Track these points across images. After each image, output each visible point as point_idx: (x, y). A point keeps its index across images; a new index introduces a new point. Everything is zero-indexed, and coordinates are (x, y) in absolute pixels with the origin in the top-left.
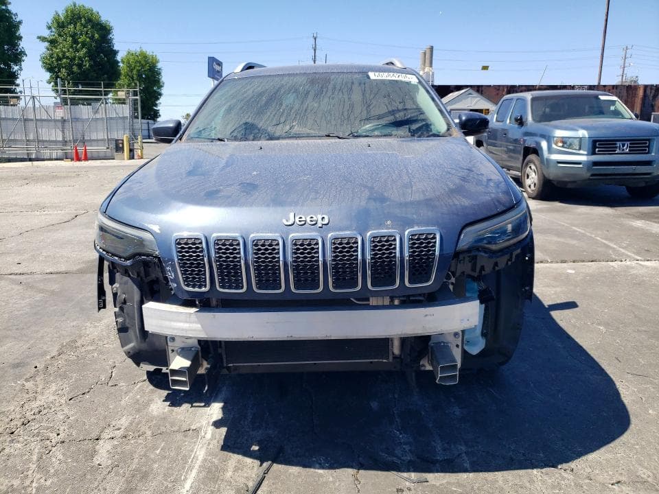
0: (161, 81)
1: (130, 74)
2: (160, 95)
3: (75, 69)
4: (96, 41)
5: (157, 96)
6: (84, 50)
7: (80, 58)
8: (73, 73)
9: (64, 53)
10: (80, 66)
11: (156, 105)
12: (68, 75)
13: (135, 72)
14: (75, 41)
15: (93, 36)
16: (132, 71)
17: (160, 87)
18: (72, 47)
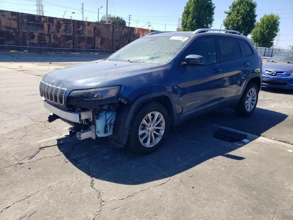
0: (278, 29)
1: (262, 25)
2: (276, 35)
3: (235, 25)
4: (247, 12)
5: (274, 36)
6: (241, 16)
7: (238, 20)
8: (234, 26)
9: (232, 18)
10: (237, 23)
11: (272, 40)
12: (232, 27)
13: (265, 25)
14: (238, 13)
15: (246, 10)
16: (264, 24)
17: (277, 31)
18: (236, 15)
